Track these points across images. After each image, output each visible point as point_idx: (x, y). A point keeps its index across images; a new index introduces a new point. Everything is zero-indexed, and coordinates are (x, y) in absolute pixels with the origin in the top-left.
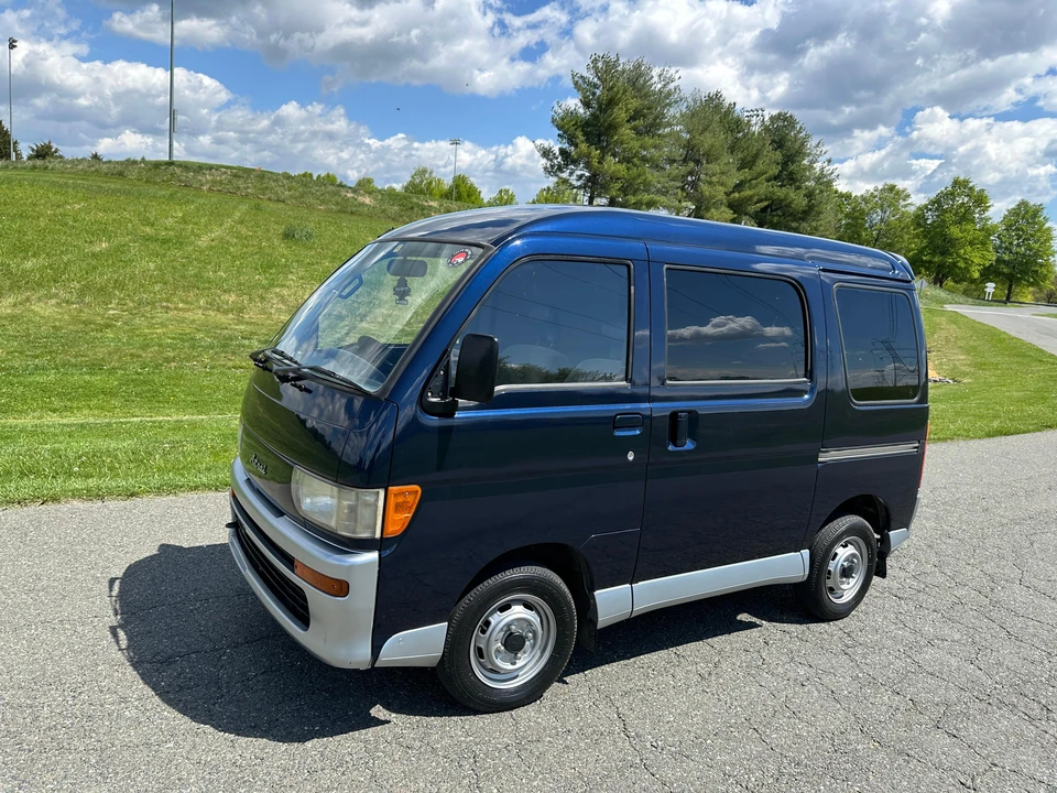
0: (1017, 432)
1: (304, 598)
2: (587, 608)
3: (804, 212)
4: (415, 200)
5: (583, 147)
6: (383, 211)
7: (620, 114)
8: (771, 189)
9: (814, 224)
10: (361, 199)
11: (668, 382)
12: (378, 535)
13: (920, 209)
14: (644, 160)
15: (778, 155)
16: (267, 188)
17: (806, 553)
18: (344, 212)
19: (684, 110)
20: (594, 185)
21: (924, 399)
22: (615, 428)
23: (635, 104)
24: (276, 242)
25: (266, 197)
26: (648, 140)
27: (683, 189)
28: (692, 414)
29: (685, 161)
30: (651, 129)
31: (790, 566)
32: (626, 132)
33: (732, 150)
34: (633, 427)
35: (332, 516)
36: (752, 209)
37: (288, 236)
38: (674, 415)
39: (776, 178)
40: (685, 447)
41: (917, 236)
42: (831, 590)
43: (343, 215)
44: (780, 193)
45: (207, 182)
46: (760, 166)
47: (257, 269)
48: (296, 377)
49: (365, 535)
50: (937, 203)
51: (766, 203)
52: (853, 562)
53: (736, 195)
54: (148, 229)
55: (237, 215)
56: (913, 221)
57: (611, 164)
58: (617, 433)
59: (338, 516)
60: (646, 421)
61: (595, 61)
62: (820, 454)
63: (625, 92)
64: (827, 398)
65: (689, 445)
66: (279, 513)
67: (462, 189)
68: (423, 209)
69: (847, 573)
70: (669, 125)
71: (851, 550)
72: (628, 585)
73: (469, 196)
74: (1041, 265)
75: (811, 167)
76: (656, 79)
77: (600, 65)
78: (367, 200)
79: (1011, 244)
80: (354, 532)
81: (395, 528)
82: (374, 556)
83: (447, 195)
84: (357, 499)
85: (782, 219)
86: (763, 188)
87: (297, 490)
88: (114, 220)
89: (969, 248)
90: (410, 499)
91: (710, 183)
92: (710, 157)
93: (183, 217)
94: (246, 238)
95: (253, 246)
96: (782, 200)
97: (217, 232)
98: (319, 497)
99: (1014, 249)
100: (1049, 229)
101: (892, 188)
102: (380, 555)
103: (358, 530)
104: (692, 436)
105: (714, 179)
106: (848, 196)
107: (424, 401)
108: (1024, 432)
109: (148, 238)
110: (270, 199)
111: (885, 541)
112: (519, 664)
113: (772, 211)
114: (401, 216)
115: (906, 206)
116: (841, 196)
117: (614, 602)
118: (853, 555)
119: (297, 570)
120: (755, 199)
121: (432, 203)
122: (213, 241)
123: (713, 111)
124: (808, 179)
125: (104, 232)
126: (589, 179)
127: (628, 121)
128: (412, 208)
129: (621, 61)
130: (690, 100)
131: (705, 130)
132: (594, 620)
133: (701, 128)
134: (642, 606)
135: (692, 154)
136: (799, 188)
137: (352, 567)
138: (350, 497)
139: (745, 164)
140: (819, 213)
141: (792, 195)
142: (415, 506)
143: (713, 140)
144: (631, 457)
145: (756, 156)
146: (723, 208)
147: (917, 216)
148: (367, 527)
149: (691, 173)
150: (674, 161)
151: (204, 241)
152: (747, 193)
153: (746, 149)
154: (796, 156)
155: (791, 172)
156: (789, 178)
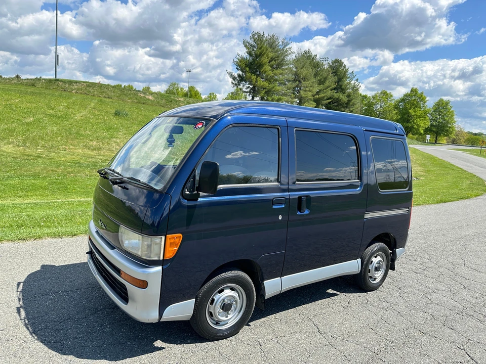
0: (449, 201)
1: (126, 289)
2: (260, 289)
3: (347, 104)
4: (173, 98)
5: (249, 74)
6: (158, 103)
7: (265, 59)
8: (332, 94)
9: (351, 109)
10: (147, 97)
11: (297, 183)
12: (161, 258)
13: (397, 101)
14: (276, 80)
15: (336, 79)
16: (103, 92)
17: (359, 260)
18: (139, 103)
19: (294, 58)
20: (254, 92)
21: (410, 189)
22: (273, 204)
23: (271, 55)
24: (112, 118)
25: (103, 96)
26: (278, 71)
27: (293, 93)
28: (308, 197)
29: (295, 81)
30: (279, 66)
31: (352, 266)
32: (267, 68)
33: (316, 75)
34: (281, 204)
35: (139, 250)
36: (324, 102)
37: (117, 114)
38: (300, 198)
39: (334, 89)
40: (305, 213)
41: (396, 114)
42: (371, 277)
43: (139, 104)
44: (336, 95)
45: (75, 89)
46: (327, 83)
47: (104, 130)
48: (121, 182)
49: (155, 258)
50: (403, 100)
51: (330, 100)
52: (379, 264)
53: (317, 96)
54: (51, 111)
55: (92, 105)
56: (394, 107)
57: (261, 82)
58: (274, 207)
59: (142, 249)
60: (287, 201)
61: (253, 35)
62: (365, 215)
63: (267, 50)
64: (368, 188)
65: (307, 212)
66: (112, 248)
67: (193, 93)
68: (176, 102)
69: (377, 269)
70: (287, 65)
71: (379, 258)
72: (279, 278)
73: (196, 95)
74: (450, 127)
75: (349, 83)
76: (281, 43)
77: (256, 37)
78: (151, 98)
79: (436, 118)
80: (150, 257)
81: (170, 254)
82: (160, 268)
83: (185, 95)
84: (151, 241)
85: (337, 107)
86: (329, 93)
87: (122, 237)
88: (35, 107)
89: (418, 120)
90: (177, 240)
91: (305, 91)
92: (304, 79)
93: (67, 106)
94: (97, 115)
95: (101, 119)
96: (337, 99)
97: (84, 113)
98: (132, 240)
99: (438, 120)
100: (453, 111)
101: (385, 93)
102: (162, 268)
103: (152, 256)
104: (308, 208)
105: (307, 89)
106: (365, 97)
107: (183, 193)
108: (452, 201)
109: (51, 116)
110: (105, 97)
111: (394, 254)
112: (230, 317)
113: (333, 103)
114: (166, 105)
115: (391, 101)
116: (363, 96)
117: (273, 286)
118: (380, 261)
119: (122, 276)
120: (326, 98)
121: (180, 99)
122: (82, 117)
123: (307, 58)
124: (348, 89)
125: (30, 112)
126: (252, 89)
127: (269, 63)
128: (171, 101)
129: (265, 35)
130: (296, 53)
131: (303, 67)
132: (264, 295)
133: (301, 66)
134: (286, 287)
135: (298, 79)
136: (344, 93)
137: (149, 274)
138: (148, 240)
139: (321, 82)
140: (354, 105)
141: (341, 96)
142: (179, 244)
143: (307, 71)
144: (280, 218)
145: (326, 79)
146: (311, 102)
147: (396, 105)
148: (157, 254)
149: (297, 86)
150: (290, 81)
151: (78, 117)
152: (322, 95)
153: (322, 75)
154: (343, 78)
155: (341, 86)
156: (340, 88)
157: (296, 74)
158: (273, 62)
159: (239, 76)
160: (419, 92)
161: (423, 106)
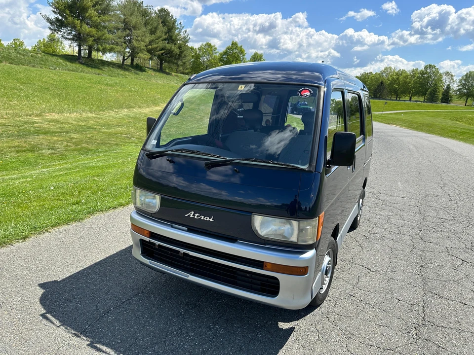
3: (179, 55)
5: (70, 19)
7: (88, 2)
8: (164, 44)
9: (184, 61)
12: (315, 241)
13: (221, 54)
14: (105, 27)
15: (165, 29)
19: (120, 4)
20: (79, 39)
26: (105, 17)
27: (125, 43)
29: (124, 29)
30: (105, 11)
32: (92, 12)
33: (146, 24)
36: (157, 53)
39: (165, 40)
44: (168, 46)
46: (158, 33)
49: (311, 242)
50: (225, 53)
51: (163, 51)
53: (150, 47)
56: (219, 60)
57: (86, 28)
70: (113, 10)
75: (179, 34)
80: (306, 242)
82: (314, 251)
85: (170, 59)
86: (161, 44)
91: (138, 40)
92: (134, 27)
96: (169, 50)
101: (209, 45)
102: (316, 250)
105: (139, 38)
106: (192, 49)
113: (165, 55)
115: (215, 53)
120: (159, 49)
124: (178, 40)
126: (75, 36)
127: (93, 7)
131: (132, 14)
133: (130, 14)
135: (127, 26)
136: (175, 44)
139: (153, 32)
140: (185, 56)
141: (173, 48)
143: (136, 19)
145: (156, 28)
146: (145, 53)
147: (221, 58)
149: (128, 35)
150: (119, 29)
152: (155, 46)
153: (152, 25)
154: (172, 29)
155: (171, 37)
156: (171, 39)
157: (125, 22)
158: (98, 7)
159: (57, 19)
160: (239, 46)
161: (243, 59)
